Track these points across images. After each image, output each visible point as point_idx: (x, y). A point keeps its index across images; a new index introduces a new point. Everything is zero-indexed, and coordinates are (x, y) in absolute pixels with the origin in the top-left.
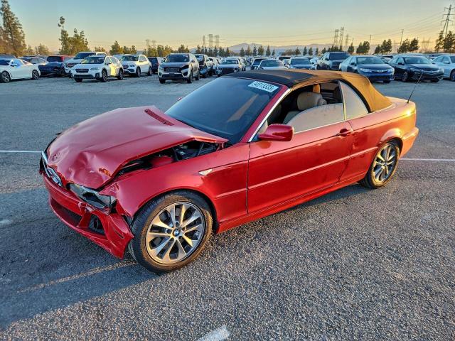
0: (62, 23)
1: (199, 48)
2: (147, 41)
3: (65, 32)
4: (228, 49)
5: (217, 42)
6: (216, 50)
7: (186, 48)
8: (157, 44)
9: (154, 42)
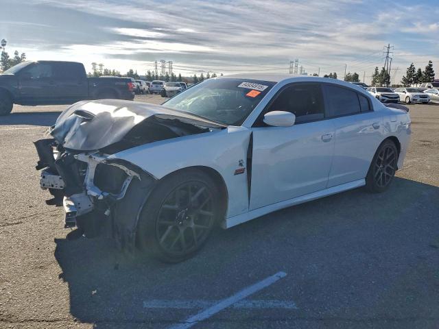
0: (3, 45)
1: (149, 73)
2: (94, 64)
3: (6, 54)
4: (180, 75)
5: (171, 68)
6: (167, 76)
7: (134, 72)
8: (104, 68)
9: (101, 65)
